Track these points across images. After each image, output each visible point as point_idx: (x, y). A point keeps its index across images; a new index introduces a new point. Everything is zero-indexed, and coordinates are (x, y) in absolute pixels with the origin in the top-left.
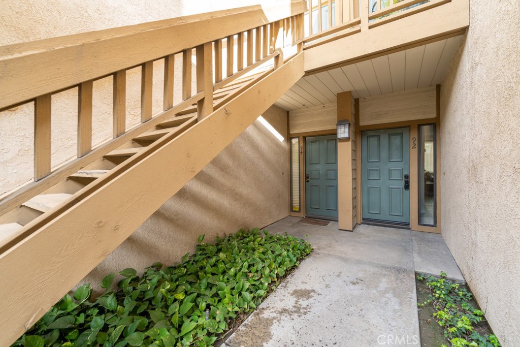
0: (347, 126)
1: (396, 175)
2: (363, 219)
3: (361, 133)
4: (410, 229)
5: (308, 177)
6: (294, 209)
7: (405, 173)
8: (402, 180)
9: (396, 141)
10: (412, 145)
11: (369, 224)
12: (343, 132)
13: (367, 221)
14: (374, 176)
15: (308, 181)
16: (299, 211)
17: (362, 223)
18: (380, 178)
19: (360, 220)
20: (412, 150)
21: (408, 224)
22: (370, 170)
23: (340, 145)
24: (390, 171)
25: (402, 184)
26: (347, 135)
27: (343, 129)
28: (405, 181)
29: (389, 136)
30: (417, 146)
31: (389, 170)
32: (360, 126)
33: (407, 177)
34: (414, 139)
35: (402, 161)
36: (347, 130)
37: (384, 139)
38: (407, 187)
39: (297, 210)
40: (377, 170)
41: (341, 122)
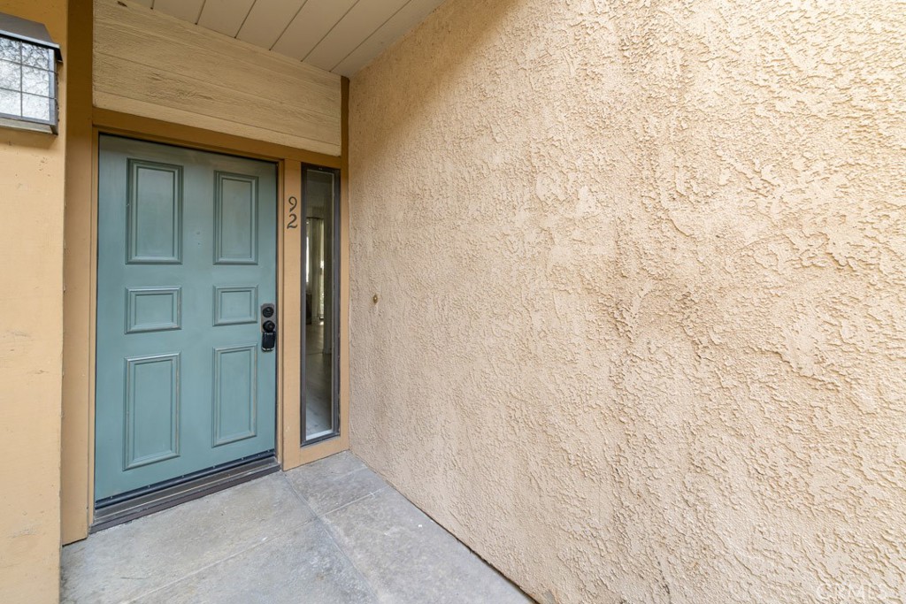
1: (241, 309)
2: (101, 504)
4: (278, 467)
7: (265, 300)
8: (256, 322)
9: (237, 198)
10: (288, 220)
14: (154, 316)
18: (180, 321)
21: (270, 455)
22: (138, 294)
24: (217, 294)
25: (256, 333)
28: (264, 326)
29: (216, 179)
30: (298, 222)
31: (214, 288)
32: (94, 107)
33: (270, 311)
34: (293, 201)
35: (256, 265)
37: (199, 186)
38: (270, 339)
40: (170, 293)
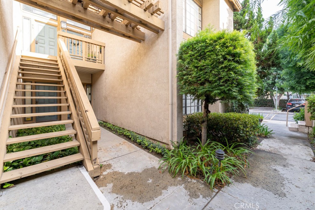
5: (37, 102)
6: (27, 120)
16: (31, 120)
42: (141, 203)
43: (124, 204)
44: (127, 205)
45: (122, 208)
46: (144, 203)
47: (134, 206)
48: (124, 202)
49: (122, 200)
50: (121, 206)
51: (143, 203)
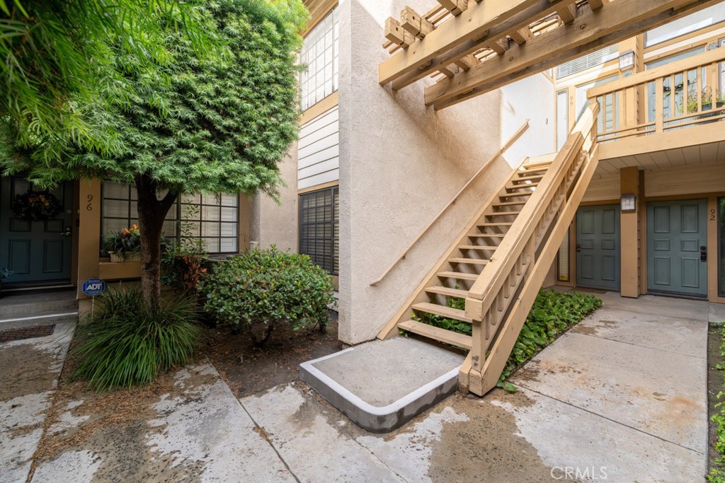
0: (633, 199)
1: (690, 246)
2: (649, 290)
3: (647, 205)
4: (708, 300)
5: (579, 247)
6: (561, 279)
7: (702, 244)
8: (698, 251)
9: (691, 213)
10: (710, 217)
11: (656, 295)
12: (628, 204)
13: (652, 292)
14: (663, 247)
15: (579, 251)
16: (569, 281)
17: (647, 294)
18: (670, 248)
19: (644, 291)
20: (709, 222)
21: (706, 296)
22: (657, 241)
23: (623, 216)
24: (682, 243)
25: (698, 255)
26: (632, 207)
27: (628, 201)
28: (702, 254)
29: (681, 208)
30: (716, 218)
31: (682, 241)
32: (645, 198)
33: (704, 248)
34: (713, 211)
35: (698, 232)
36: (632, 202)
37: (676, 212)
38: (704, 257)
39: (566, 279)
40: (666, 241)
41: (626, 195)
42: (427, 472)
43: (419, 446)
44: (417, 450)
45: (410, 443)
46: (430, 479)
47: (420, 462)
48: (425, 444)
49: (428, 440)
50: (414, 442)
51: (430, 476)
